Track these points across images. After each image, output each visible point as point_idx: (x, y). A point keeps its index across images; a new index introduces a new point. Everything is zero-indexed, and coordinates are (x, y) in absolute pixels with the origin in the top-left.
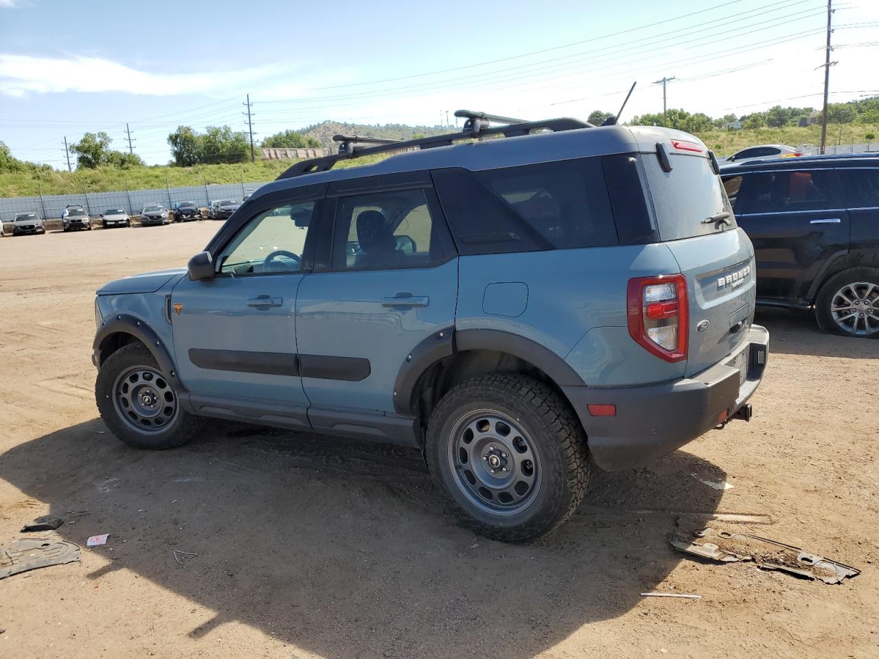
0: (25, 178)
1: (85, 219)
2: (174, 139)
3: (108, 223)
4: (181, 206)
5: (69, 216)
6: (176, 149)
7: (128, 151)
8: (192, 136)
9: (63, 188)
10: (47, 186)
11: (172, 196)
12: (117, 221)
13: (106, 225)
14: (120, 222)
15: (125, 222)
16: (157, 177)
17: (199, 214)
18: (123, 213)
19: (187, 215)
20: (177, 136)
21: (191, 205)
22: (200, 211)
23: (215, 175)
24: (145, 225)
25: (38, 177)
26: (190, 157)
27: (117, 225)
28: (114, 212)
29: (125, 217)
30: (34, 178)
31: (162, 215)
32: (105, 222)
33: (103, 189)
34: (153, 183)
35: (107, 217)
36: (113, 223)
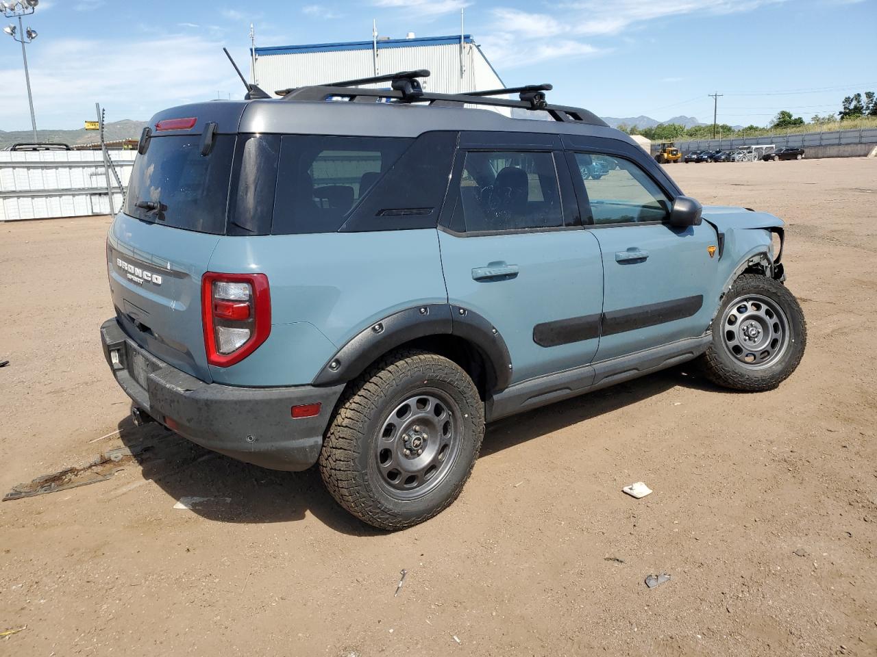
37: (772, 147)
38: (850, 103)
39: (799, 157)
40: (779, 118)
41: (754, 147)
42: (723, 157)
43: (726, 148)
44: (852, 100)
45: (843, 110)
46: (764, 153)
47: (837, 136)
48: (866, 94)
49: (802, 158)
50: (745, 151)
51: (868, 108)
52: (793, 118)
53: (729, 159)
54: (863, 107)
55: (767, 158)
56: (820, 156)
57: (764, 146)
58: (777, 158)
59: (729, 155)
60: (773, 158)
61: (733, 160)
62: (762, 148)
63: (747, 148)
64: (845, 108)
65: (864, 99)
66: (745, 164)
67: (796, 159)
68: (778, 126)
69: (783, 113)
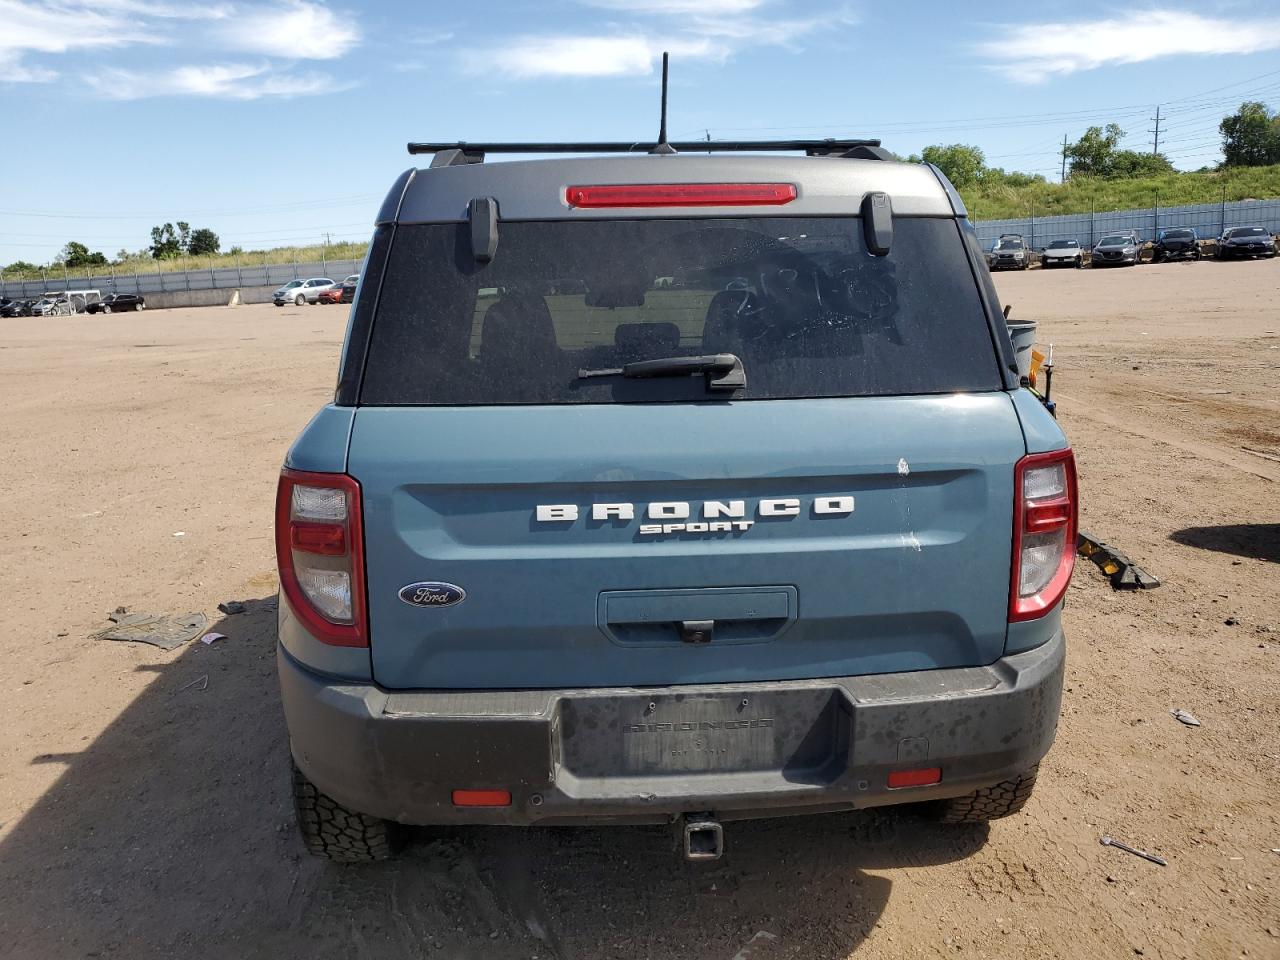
0: (972, 197)
1: (1019, 255)
2: (1229, 126)
3: (1049, 261)
4: (1167, 237)
5: (1001, 249)
6: (1230, 140)
7: (1150, 150)
8: (1263, 119)
9: (1012, 210)
10: (996, 207)
11: (1161, 221)
12: (1063, 258)
13: (1046, 264)
14: (1066, 260)
15: (1073, 260)
16: (1153, 190)
17: (1194, 249)
18: (1075, 246)
19: (1172, 251)
20: (1236, 119)
21: (1186, 235)
22: (1197, 245)
23: (1257, 184)
24: (1097, 264)
25: (988, 195)
26: (1252, 153)
27: (1061, 264)
28: (1062, 245)
29: (1075, 252)
30: (982, 197)
31: (1124, 251)
32: (1045, 258)
33: (1067, 211)
34: (1144, 200)
35: (1050, 253)
36: (1056, 260)
37: (96, 294)
38: (161, 236)
39: (139, 307)
40: (70, 253)
41: (69, 293)
42: (17, 310)
43: (17, 294)
44: (162, 232)
45: (153, 245)
46: (86, 302)
47: (183, 278)
48: (178, 224)
49: (144, 309)
50: (54, 300)
51: (184, 243)
52: (89, 253)
53: (27, 312)
54: (178, 242)
55: (93, 309)
56: (166, 304)
57: (84, 293)
58: (108, 310)
59: (26, 305)
60: (102, 310)
61: (38, 313)
62: (81, 295)
63: (57, 296)
64: (156, 242)
65: (177, 231)
66: (58, 319)
67: (136, 310)
68: (70, 264)
69: (74, 245)
